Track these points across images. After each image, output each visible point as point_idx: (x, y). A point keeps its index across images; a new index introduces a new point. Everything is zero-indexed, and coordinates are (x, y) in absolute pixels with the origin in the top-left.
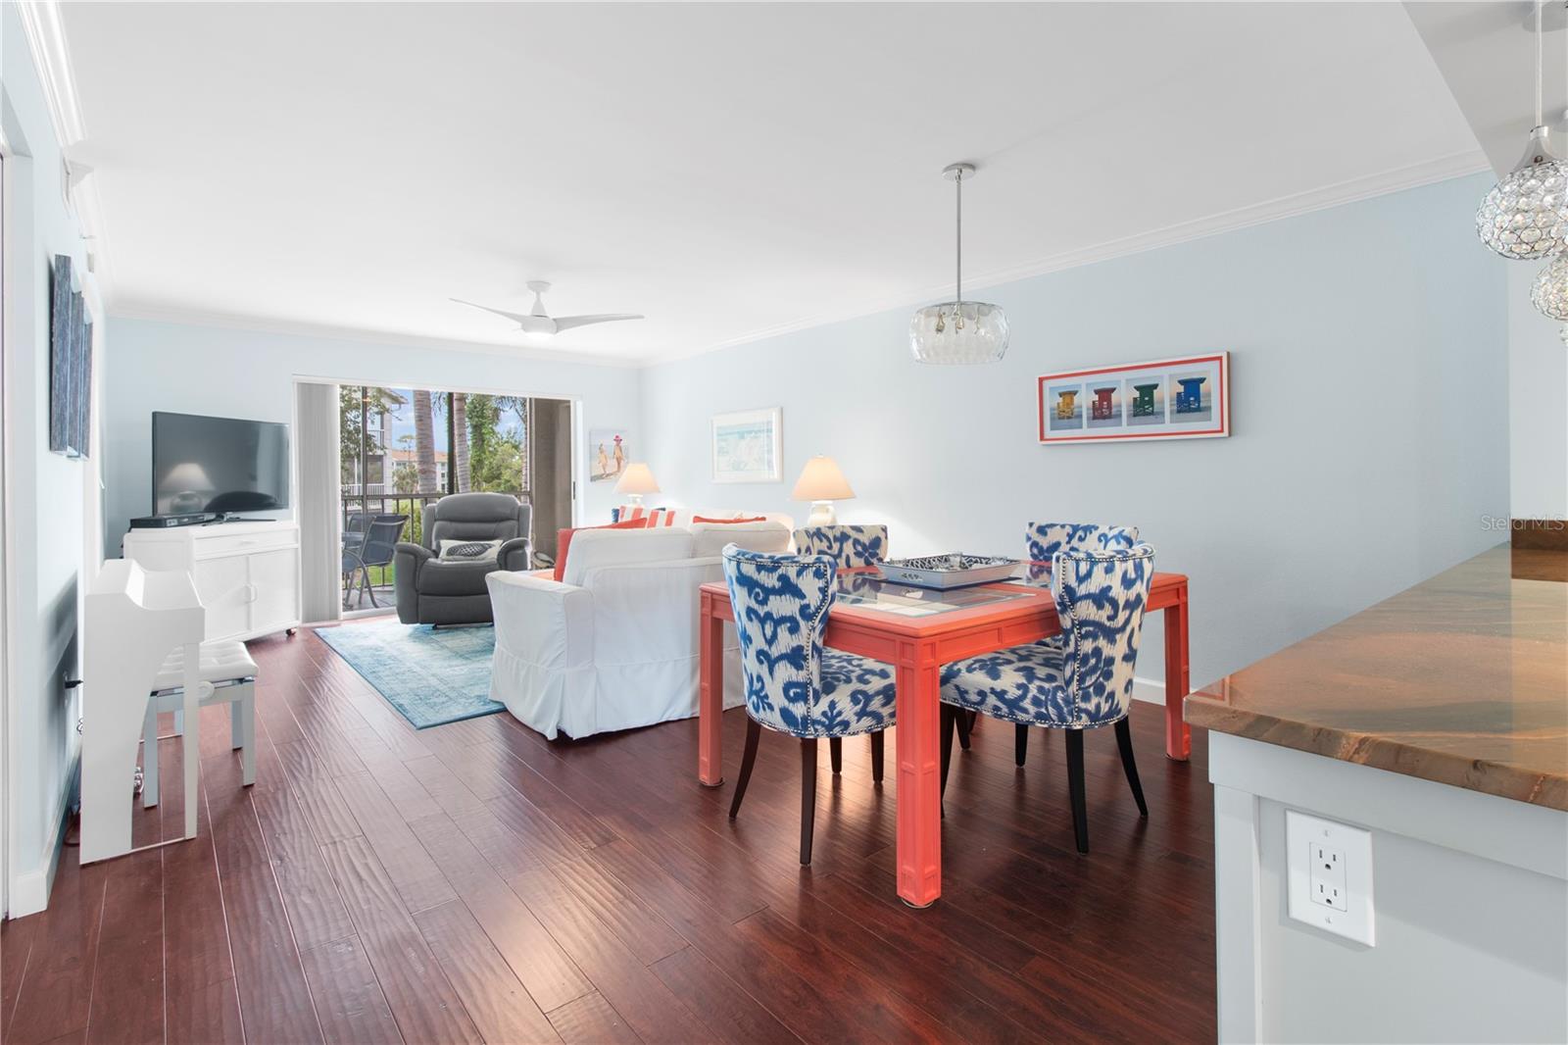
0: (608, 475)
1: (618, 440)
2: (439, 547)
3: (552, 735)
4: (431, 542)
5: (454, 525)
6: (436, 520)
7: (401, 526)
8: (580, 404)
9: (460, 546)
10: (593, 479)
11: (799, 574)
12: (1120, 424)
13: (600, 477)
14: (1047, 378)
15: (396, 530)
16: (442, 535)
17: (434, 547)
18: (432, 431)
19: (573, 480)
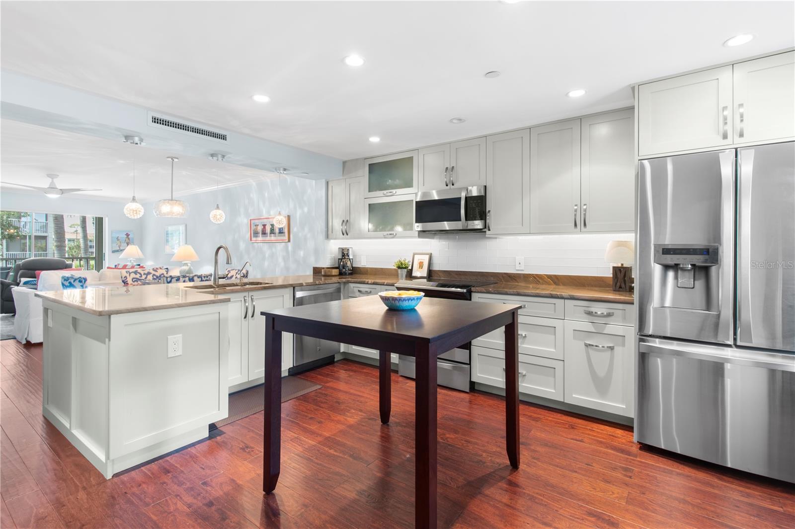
0: (121, 250)
1: (128, 235)
2: (20, 281)
3: (24, 342)
4: (17, 279)
5: (30, 271)
6: (21, 269)
7: (8, 272)
8: (107, 219)
9: (31, 281)
10: (114, 252)
11: (74, 281)
12: (267, 236)
13: (117, 251)
14: (252, 220)
15: (5, 274)
16: (23, 276)
17: (18, 281)
18: (64, 225)
19: (104, 252)
